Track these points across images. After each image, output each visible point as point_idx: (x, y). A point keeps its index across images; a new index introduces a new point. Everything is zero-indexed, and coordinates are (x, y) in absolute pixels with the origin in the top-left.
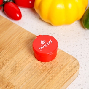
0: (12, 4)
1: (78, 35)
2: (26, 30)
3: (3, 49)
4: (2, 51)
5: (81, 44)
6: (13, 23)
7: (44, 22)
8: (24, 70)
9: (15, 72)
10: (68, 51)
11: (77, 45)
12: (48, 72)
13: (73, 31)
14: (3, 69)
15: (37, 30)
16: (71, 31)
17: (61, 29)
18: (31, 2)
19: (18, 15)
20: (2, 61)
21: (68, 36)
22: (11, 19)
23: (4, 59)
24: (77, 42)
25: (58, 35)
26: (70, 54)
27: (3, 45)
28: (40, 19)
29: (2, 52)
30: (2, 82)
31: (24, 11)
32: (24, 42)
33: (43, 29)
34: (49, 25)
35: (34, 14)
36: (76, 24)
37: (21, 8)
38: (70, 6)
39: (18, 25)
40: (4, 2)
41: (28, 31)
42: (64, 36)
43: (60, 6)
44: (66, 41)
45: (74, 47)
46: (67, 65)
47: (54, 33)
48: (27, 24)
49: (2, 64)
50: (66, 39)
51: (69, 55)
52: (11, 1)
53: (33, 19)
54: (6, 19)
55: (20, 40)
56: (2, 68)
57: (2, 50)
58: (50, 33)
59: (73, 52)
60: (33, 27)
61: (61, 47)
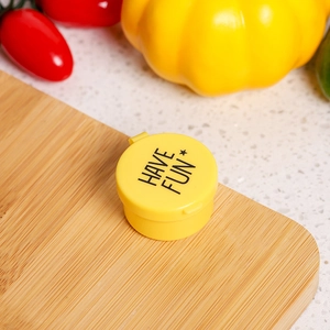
0: (30, 18)
1: (304, 130)
2: (94, 120)
3: (9, 205)
4: (8, 213)
5: (318, 165)
6: (40, 94)
7: (164, 80)
8: (99, 284)
9: (66, 297)
10: (267, 198)
11: (300, 171)
12: (198, 288)
13: (281, 112)
14: (15, 285)
15: (138, 115)
16: (272, 112)
17: (234, 107)
18: (104, 5)
19: (58, 61)
20: (11, 254)
23: (19, 246)
24: (300, 157)
25: (222, 132)
26: (275, 207)
27: (10, 188)
28: (146, 68)
29: (5, 217)
31: (81, 42)
32: (89, 168)
33: (160, 113)
34: (183, 94)
35: (121, 52)
36: (290, 82)
37: (67, 27)
39: (61, 103)
41: (103, 125)
42: (246, 133)
43: (226, 19)
44: (255, 157)
45: (289, 177)
46: (268, 254)
47: (206, 125)
48: (97, 93)
49: (10, 267)
50: (254, 147)
51: (273, 214)
52: (27, 5)
53: (118, 71)
54: (12, 78)
55: (74, 162)
56: (12, 282)
57: (7, 209)
58: (190, 128)
59: (286, 198)
60: (119, 106)
61: (240, 180)
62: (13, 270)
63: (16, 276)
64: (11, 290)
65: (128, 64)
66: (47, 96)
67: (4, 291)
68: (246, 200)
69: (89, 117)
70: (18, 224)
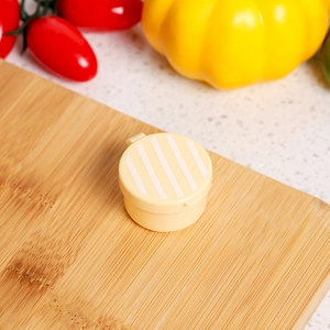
1: (314, 117)
2: (125, 116)
3: (57, 196)
4: (57, 203)
6: (72, 94)
8: (150, 263)
9: (121, 277)
10: (288, 180)
11: (315, 155)
12: (241, 263)
13: (291, 102)
14: (73, 268)
15: (161, 109)
16: (283, 102)
17: (247, 99)
19: (83, 63)
20: (64, 241)
21: (277, 124)
22: (58, 77)
23: (71, 233)
24: (313, 142)
25: (240, 123)
27: (55, 180)
29: (55, 207)
30: (79, 320)
31: (100, 45)
33: (181, 107)
36: (296, 75)
37: (86, 32)
38: (280, 13)
39: (92, 101)
40: (24, 16)
41: (134, 119)
42: (261, 123)
44: (273, 143)
45: (305, 160)
47: (224, 117)
48: (120, 91)
49: (65, 252)
50: (270, 135)
52: (49, 13)
56: (69, 266)
57: (55, 200)
58: (210, 119)
59: (306, 179)
60: (142, 102)
61: (261, 165)
62: (69, 254)
63: (72, 260)
64: (68, 273)
65: (146, 64)
66: (78, 95)
67: (63, 274)
68: (274, 182)
69: (120, 113)
70: (68, 213)
